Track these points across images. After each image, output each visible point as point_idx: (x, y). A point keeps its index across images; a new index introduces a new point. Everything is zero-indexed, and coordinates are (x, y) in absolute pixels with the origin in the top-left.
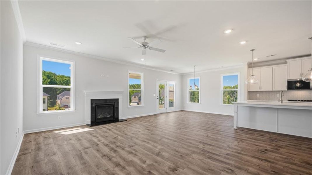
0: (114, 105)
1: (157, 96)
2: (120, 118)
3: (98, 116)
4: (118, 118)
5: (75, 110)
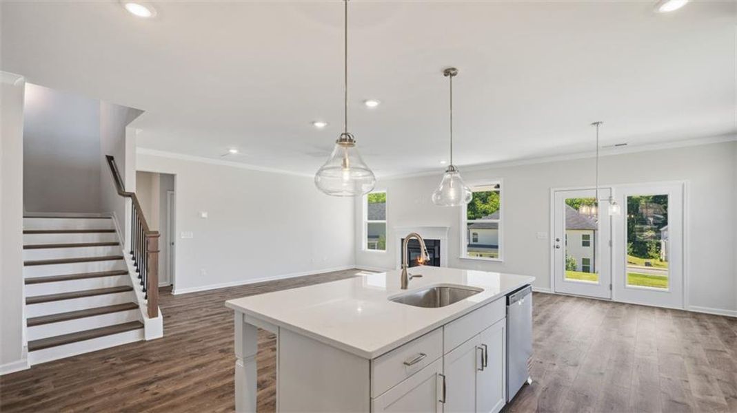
1: (553, 239)
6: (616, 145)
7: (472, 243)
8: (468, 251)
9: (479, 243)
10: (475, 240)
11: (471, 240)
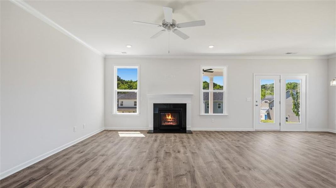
0: (180, 111)
1: (254, 101)
2: (187, 129)
3: (163, 123)
4: (186, 128)
5: (140, 113)
6: (287, 53)
7: (120, 106)
8: (118, 110)
9: (124, 106)
10: (122, 105)
11: (120, 105)
